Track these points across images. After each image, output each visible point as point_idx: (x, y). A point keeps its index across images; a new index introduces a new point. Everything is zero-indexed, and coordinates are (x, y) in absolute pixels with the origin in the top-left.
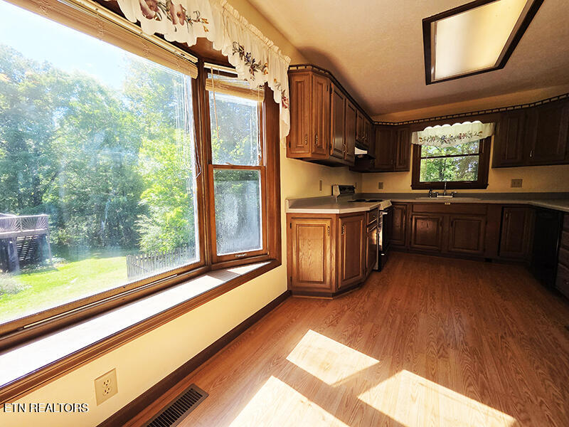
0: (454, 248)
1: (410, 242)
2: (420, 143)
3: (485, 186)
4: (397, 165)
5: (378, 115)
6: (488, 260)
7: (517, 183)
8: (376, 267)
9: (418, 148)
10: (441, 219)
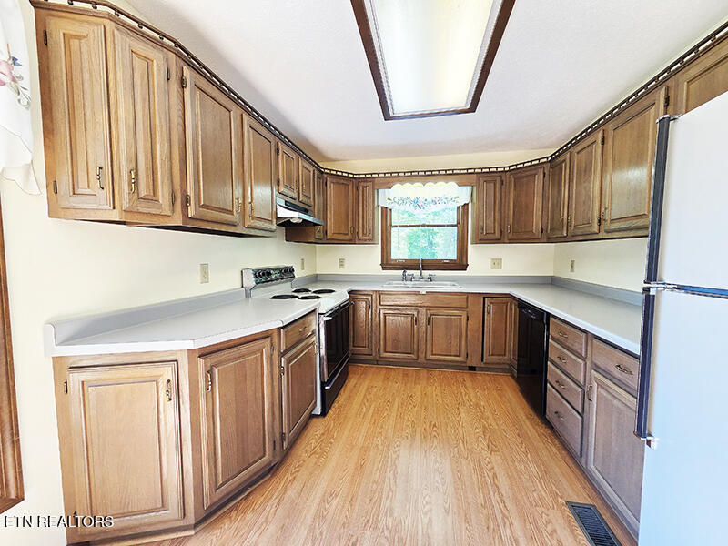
0: (433, 355)
1: (379, 349)
2: (389, 207)
3: (464, 267)
4: (361, 234)
5: (334, 161)
6: (472, 368)
7: (497, 263)
8: (318, 411)
9: (386, 212)
10: (415, 313)
